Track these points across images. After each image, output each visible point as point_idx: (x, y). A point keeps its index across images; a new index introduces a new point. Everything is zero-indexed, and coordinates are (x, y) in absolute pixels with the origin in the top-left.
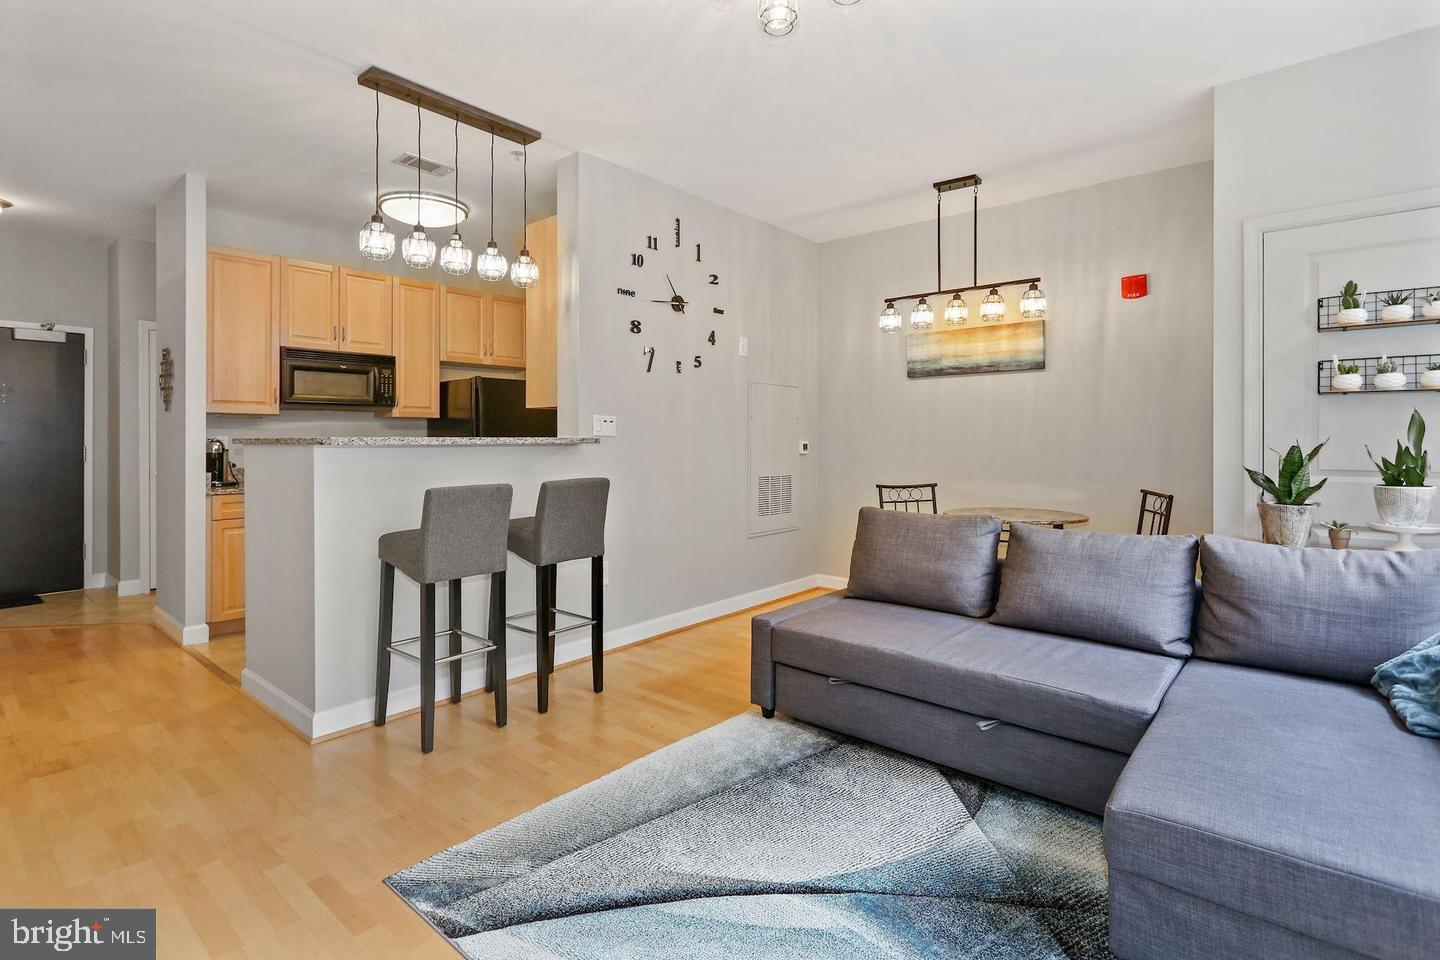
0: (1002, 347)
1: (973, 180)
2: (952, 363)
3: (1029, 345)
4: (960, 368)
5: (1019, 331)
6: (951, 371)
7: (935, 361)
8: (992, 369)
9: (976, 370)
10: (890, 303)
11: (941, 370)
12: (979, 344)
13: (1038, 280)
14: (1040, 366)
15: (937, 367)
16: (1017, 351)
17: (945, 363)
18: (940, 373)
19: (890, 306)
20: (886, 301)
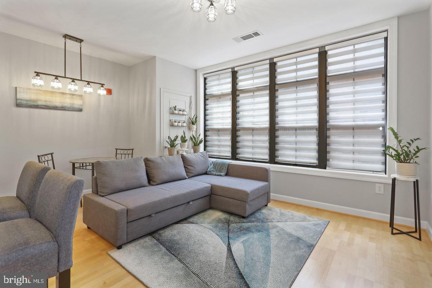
0: (67, 101)
1: (81, 41)
2: (44, 103)
3: (77, 103)
4: (48, 106)
5: (74, 97)
6: (43, 107)
7: (34, 101)
8: (63, 109)
9: (55, 108)
10: (38, 74)
11: (38, 106)
12: (57, 98)
13: (104, 85)
14: (80, 110)
15: (35, 104)
16: (73, 104)
17: (40, 103)
18: (37, 107)
19: (37, 75)
20: (35, 72)
